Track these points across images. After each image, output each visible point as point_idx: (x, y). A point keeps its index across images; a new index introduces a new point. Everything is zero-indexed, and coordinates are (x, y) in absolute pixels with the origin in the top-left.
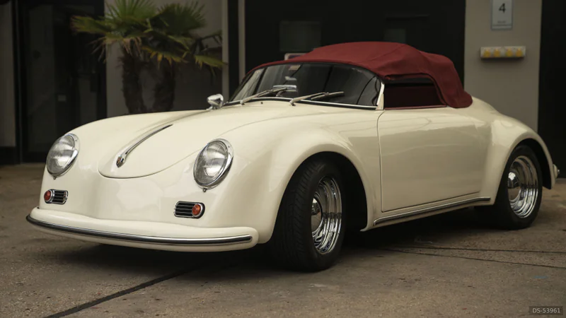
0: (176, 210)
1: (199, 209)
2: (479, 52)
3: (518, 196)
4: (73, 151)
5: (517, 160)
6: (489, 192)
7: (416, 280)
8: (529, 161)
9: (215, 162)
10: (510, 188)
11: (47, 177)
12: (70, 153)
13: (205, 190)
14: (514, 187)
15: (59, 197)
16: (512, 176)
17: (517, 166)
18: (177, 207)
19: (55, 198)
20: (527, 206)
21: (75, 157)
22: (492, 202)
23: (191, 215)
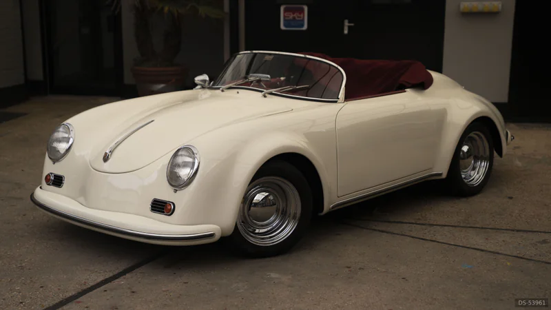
0: (152, 206)
1: (169, 207)
2: (459, 6)
3: (471, 166)
4: (69, 139)
5: (472, 135)
6: (442, 167)
7: (360, 269)
8: (483, 136)
9: (185, 165)
10: (463, 159)
11: (48, 161)
12: (67, 140)
13: (176, 191)
14: (468, 158)
15: (58, 181)
16: (465, 148)
17: (471, 139)
18: (152, 203)
19: (54, 181)
20: (478, 176)
21: (71, 145)
22: (444, 176)
23: (163, 212)
